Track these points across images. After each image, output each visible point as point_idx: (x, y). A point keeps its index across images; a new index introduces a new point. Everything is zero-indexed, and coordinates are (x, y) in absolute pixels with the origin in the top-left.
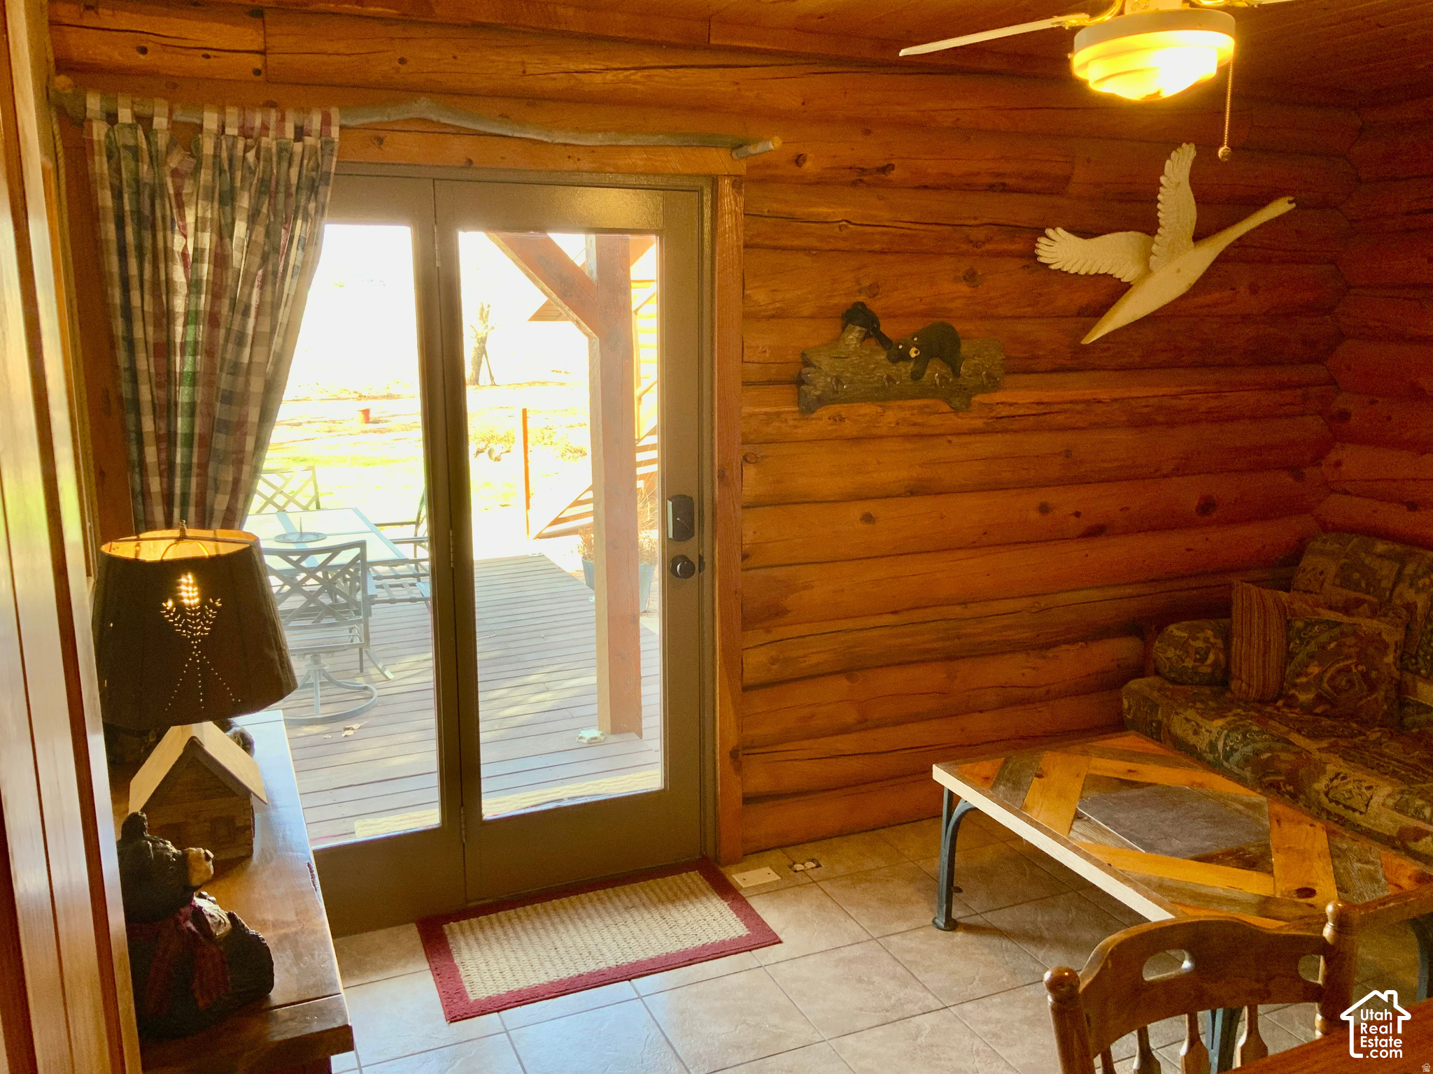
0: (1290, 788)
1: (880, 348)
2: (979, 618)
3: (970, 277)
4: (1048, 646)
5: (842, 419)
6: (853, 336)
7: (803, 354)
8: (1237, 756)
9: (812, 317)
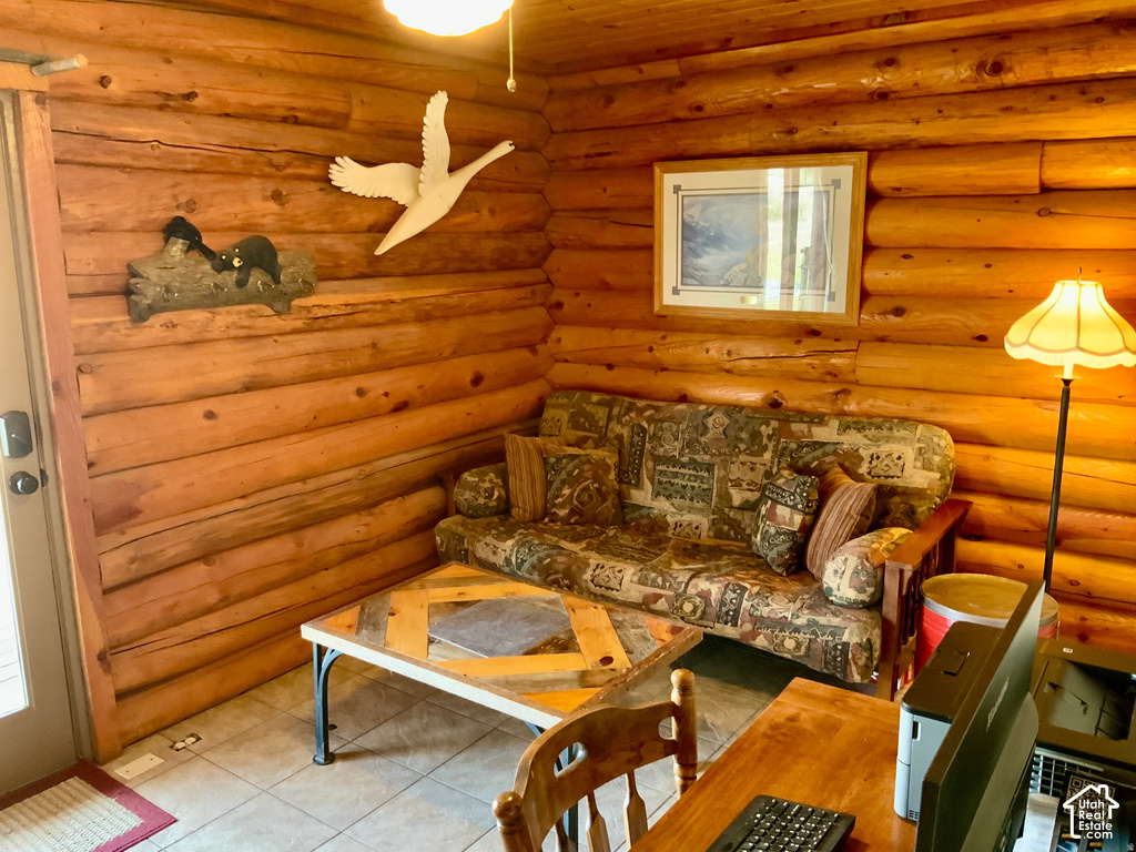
0: (566, 582)
1: (203, 258)
2: (318, 491)
3: (277, 196)
4: (376, 504)
5: (174, 326)
6: (177, 247)
7: (129, 266)
8: (527, 565)
9: (133, 231)
